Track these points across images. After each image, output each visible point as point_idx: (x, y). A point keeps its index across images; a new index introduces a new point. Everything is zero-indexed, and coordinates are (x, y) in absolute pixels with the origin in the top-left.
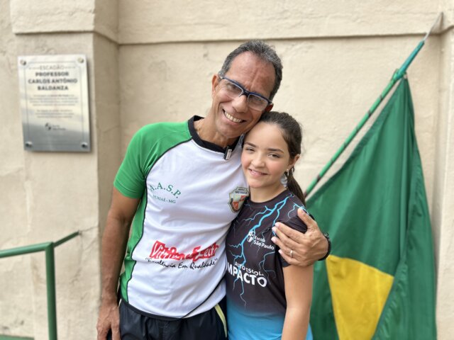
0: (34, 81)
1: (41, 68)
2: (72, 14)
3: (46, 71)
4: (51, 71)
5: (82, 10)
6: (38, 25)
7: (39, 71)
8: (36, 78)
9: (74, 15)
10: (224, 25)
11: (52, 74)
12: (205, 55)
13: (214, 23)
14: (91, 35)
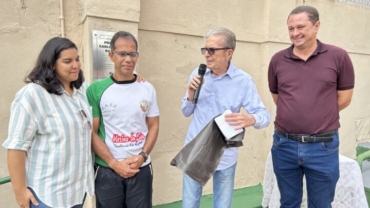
0: (103, 47)
1: (108, 39)
2: (127, 11)
5: (134, 10)
6: (106, 13)
7: (107, 41)
8: (104, 45)
9: (129, 12)
10: (185, 27)
12: (176, 41)
13: (181, 25)
14: (137, 24)
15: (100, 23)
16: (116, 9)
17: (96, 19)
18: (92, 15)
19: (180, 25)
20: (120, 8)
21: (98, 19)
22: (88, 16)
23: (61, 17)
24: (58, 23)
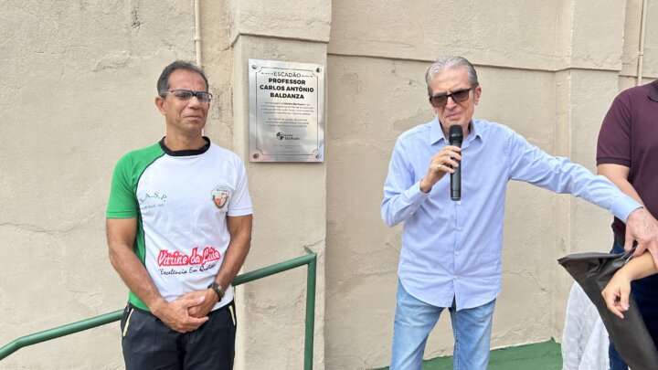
0: (266, 87)
1: (275, 74)
2: (309, 23)
3: (281, 78)
4: (286, 78)
5: (320, 21)
6: (272, 28)
7: (273, 77)
8: (269, 84)
9: (312, 24)
10: (412, 46)
11: (287, 82)
12: (393, 72)
13: (403, 43)
14: (326, 46)
15: (261, 45)
17: (255, 39)
18: (248, 32)
19: (401, 43)
21: (258, 40)
22: (242, 35)
23: (197, 37)
24: (192, 48)
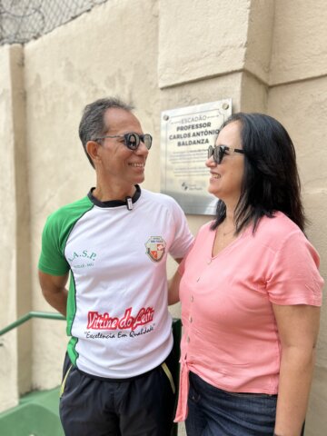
0: (175, 137)
1: (182, 122)
3: (188, 124)
4: (192, 123)
7: (180, 125)
8: (176, 133)
11: (193, 127)
14: (240, 75)
15: (176, 94)
16: (199, 60)
20: (206, 53)
22: (161, 89)
